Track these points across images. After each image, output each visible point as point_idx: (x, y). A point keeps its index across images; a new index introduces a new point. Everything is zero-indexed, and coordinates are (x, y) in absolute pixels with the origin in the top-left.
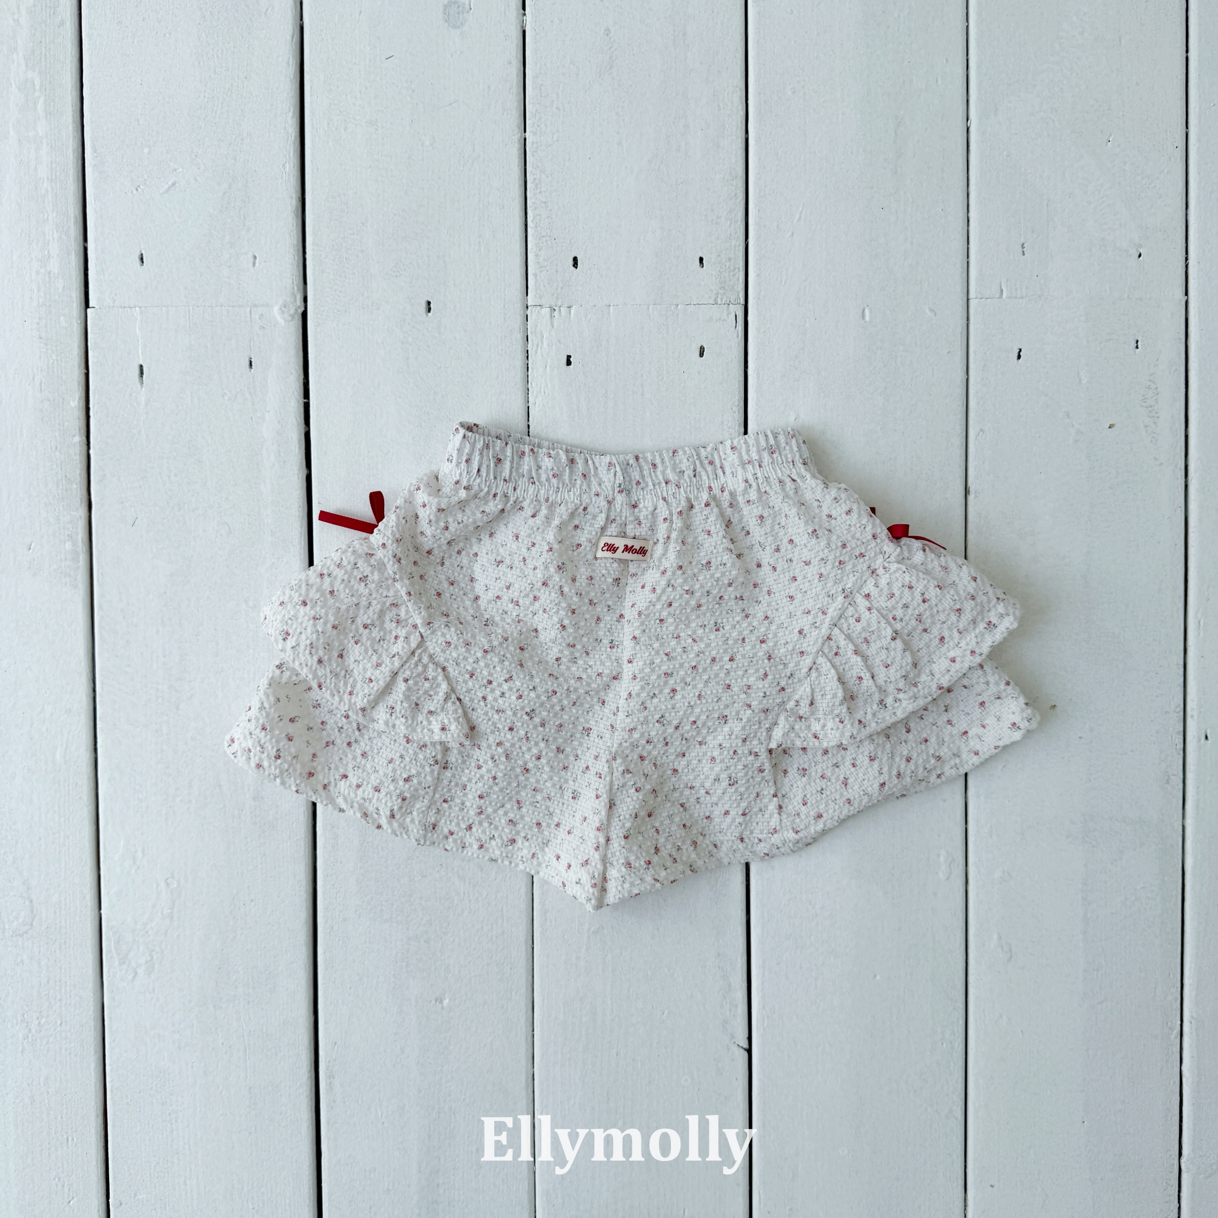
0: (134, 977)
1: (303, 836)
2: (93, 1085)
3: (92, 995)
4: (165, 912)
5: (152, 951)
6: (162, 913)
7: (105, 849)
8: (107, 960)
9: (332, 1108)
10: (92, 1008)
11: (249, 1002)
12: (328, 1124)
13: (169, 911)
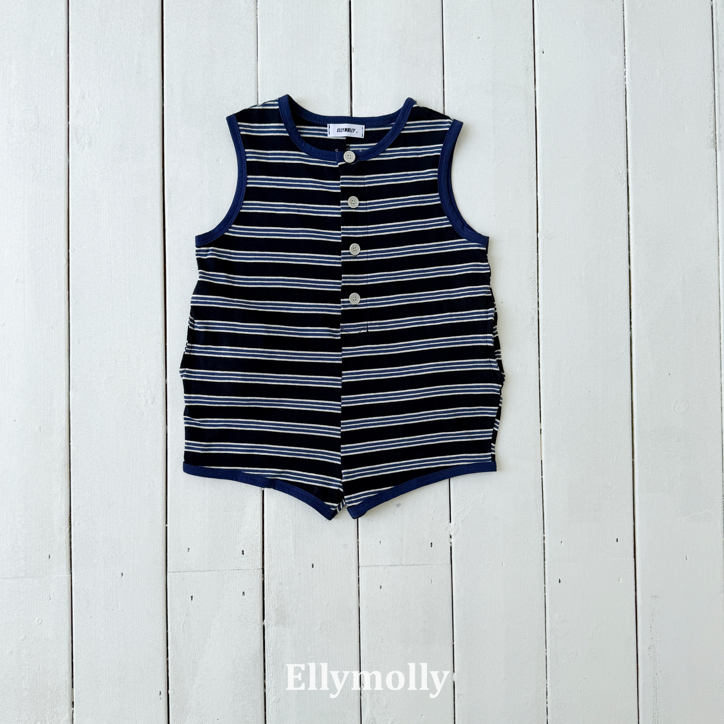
0: (83, 149)
1: (158, 89)
2: (63, 197)
3: (64, 158)
4: (97, 121)
5: (91, 138)
6: (96, 121)
7: (72, 93)
8: (71, 142)
9: (170, 207)
10: (64, 164)
11: (134, 160)
12: (169, 215)
13: (99, 120)
